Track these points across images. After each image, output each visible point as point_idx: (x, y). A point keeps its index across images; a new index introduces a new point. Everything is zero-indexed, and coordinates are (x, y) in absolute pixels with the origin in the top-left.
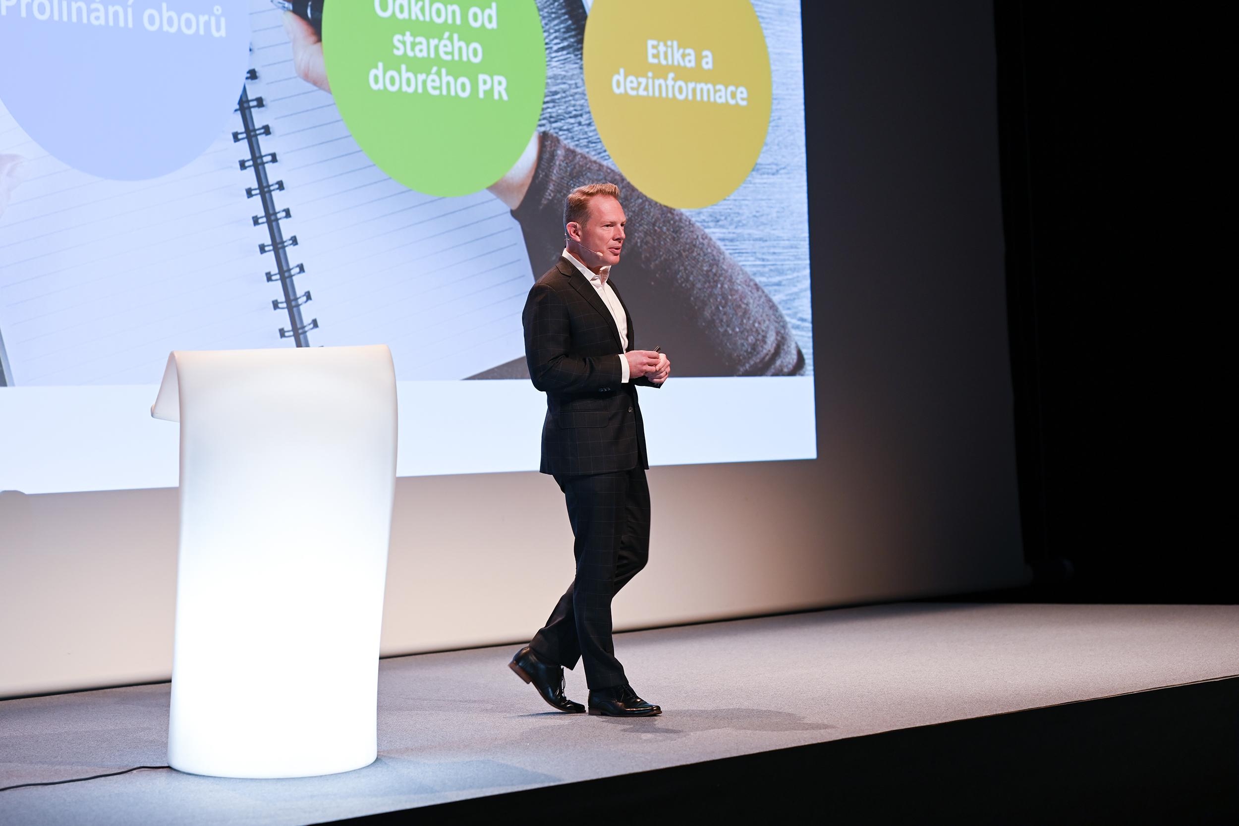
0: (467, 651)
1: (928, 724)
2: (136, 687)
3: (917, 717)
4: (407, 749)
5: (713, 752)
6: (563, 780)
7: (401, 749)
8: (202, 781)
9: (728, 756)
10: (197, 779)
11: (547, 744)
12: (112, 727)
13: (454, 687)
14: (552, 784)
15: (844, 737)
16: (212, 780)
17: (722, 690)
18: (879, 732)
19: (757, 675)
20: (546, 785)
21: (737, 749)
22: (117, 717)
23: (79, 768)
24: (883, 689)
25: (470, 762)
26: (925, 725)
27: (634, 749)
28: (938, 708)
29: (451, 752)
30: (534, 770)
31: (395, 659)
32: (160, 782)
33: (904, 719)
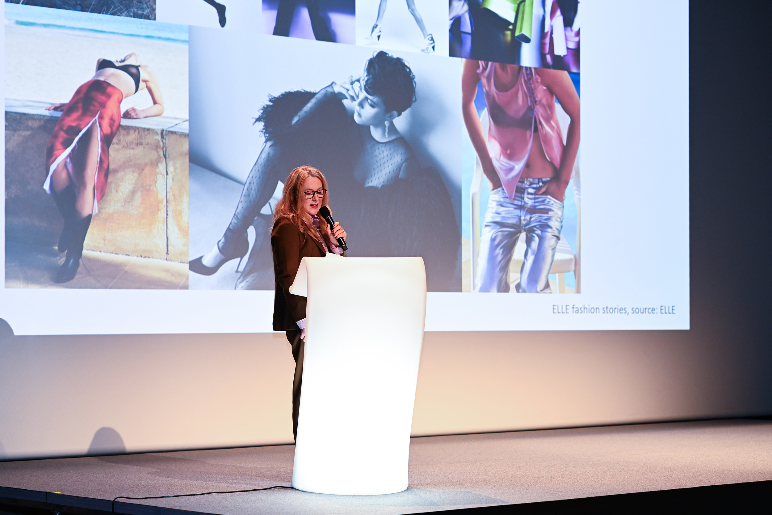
0: (473, 435)
1: (725, 484)
2: (280, 446)
3: (720, 480)
4: (427, 484)
5: (598, 493)
7: (424, 484)
8: (312, 495)
9: (605, 495)
10: (309, 495)
11: (506, 485)
12: (265, 466)
13: (461, 454)
14: (503, 504)
15: (674, 488)
16: (317, 495)
17: (614, 461)
18: (695, 487)
19: (637, 455)
20: (500, 504)
21: (612, 492)
22: (268, 461)
23: (246, 486)
24: (707, 465)
25: (461, 492)
26: (723, 484)
27: (554, 489)
28: (735, 476)
29: (451, 487)
30: (495, 498)
31: (431, 437)
32: (290, 494)
33: (713, 481)
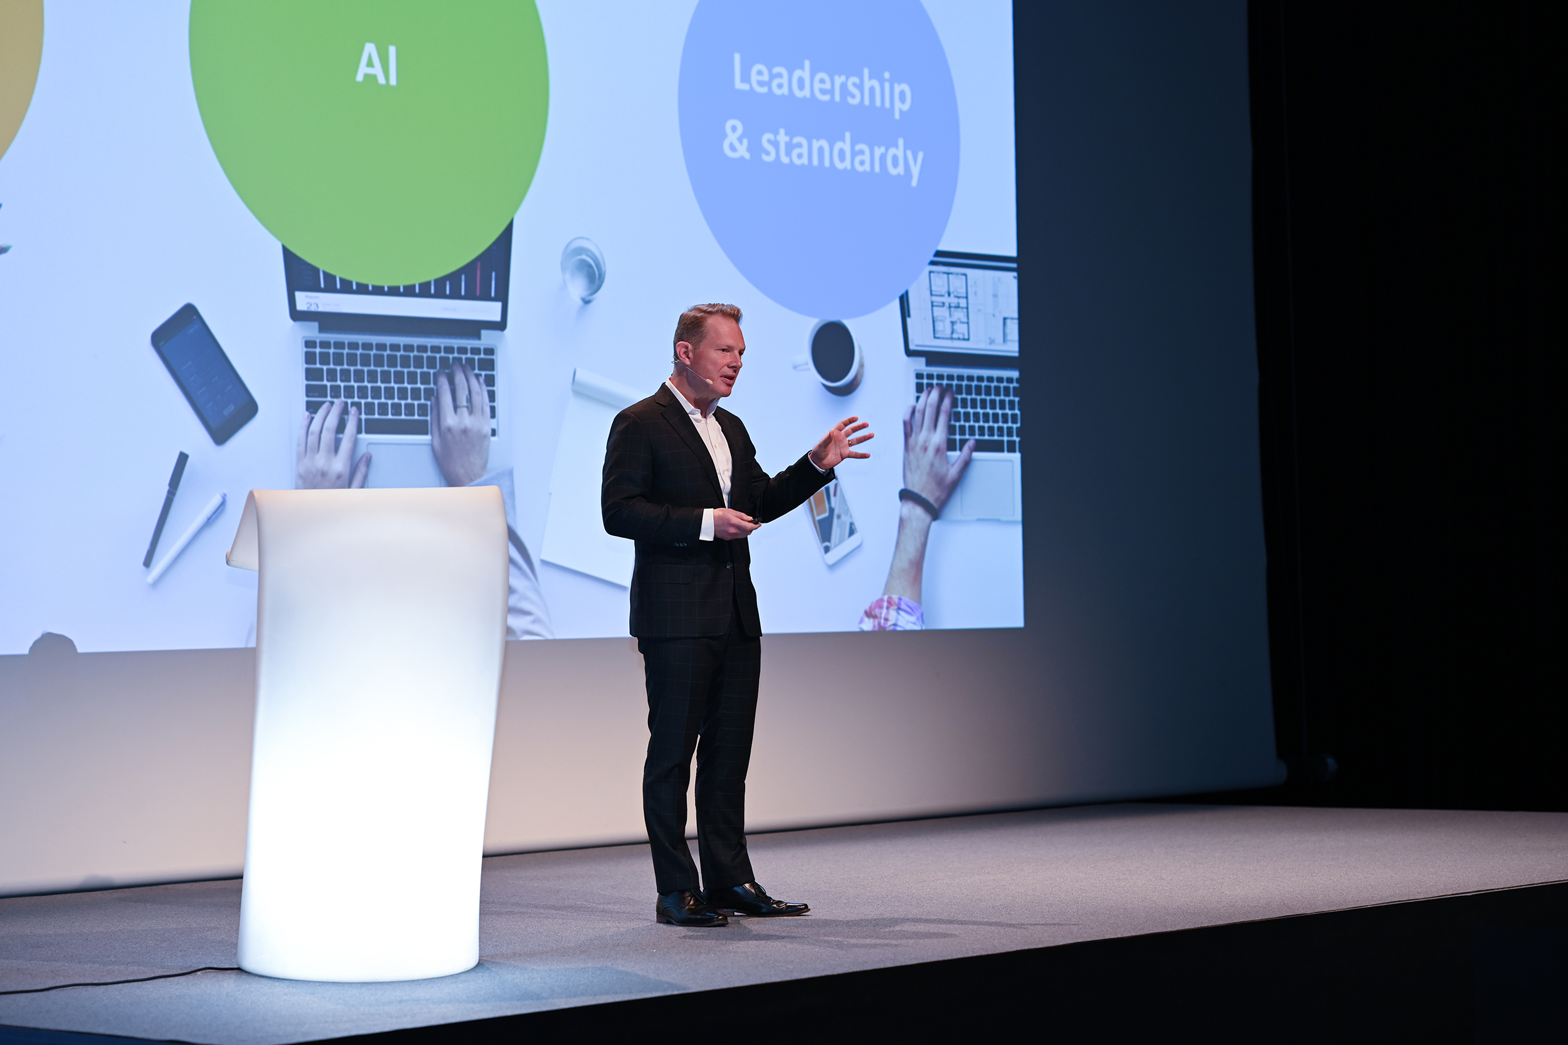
0: (598, 849)
1: (1119, 936)
2: (202, 883)
3: (1109, 929)
4: (514, 954)
5: (866, 962)
6: (689, 988)
7: (508, 954)
8: (276, 984)
9: (882, 966)
10: (270, 982)
11: (676, 951)
12: (174, 926)
13: (576, 889)
14: (676, 993)
15: (1019, 948)
16: (287, 983)
17: (890, 897)
18: (1061, 944)
19: (934, 881)
20: (669, 993)
21: (894, 960)
22: (179, 915)
23: (135, 968)
24: (1077, 898)
25: (585, 968)
26: (1116, 937)
27: (776, 957)
28: (1136, 919)
29: (564, 958)
30: (657, 978)
31: (511, 856)
32: (229, 984)
33: (1094, 930)
